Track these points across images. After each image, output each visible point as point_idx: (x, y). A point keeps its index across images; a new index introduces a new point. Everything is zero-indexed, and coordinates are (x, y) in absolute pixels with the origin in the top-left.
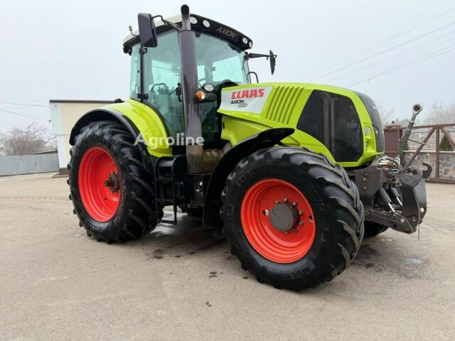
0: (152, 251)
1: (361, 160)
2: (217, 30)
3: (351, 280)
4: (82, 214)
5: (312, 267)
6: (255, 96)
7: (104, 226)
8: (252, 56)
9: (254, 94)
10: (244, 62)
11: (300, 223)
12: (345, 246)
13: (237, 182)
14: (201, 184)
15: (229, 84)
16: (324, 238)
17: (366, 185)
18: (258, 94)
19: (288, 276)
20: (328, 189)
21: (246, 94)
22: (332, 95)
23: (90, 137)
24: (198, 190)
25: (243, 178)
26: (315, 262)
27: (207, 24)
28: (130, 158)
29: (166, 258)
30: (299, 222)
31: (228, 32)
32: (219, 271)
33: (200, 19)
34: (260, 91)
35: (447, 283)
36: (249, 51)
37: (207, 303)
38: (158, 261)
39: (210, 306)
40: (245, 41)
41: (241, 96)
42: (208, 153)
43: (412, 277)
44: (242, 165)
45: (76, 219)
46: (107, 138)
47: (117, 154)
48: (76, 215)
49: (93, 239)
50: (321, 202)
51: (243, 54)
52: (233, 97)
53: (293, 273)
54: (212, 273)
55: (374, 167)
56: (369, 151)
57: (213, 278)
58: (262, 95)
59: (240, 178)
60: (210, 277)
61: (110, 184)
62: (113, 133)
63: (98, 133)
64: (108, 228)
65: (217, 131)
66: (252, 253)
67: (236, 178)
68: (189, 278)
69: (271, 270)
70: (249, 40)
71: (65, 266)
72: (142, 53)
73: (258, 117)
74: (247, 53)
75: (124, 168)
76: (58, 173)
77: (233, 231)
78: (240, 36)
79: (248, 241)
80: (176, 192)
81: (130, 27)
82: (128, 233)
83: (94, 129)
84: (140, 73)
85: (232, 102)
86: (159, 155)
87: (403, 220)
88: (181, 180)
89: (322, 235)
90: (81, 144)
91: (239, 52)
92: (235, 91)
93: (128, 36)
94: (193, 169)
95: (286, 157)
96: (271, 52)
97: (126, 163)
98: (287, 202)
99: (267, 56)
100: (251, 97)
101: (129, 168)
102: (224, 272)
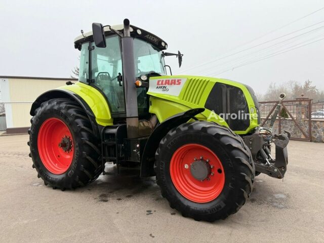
0: (98, 195)
1: (248, 130)
2: (146, 37)
3: (244, 212)
4: (40, 168)
5: (223, 205)
6: (175, 84)
7: (59, 177)
8: (167, 54)
9: (173, 82)
10: (161, 58)
11: (212, 174)
12: (245, 191)
13: (167, 146)
14: (138, 146)
15: (154, 74)
16: (231, 185)
17: (251, 147)
18: (177, 83)
19: (206, 212)
20: (234, 152)
21: (168, 82)
22: (228, 86)
23: (49, 110)
24: (135, 150)
25: (171, 143)
26: (225, 202)
27: (139, 32)
28: (82, 127)
29: (111, 201)
30: (210, 173)
31: (152, 38)
32: (153, 209)
33: (135, 29)
34: (178, 81)
35: (304, 210)
36: (165, 51)
37: (151, 235)
38: (105, 203)
39: (153, 237)
40: (163, 44)
41: (164, 83)
42: (141, 124)
43: (282, 208)
44: (171, 133)
45: (35, 172)
46: (63, 111)
47: (72, 124)
48: (35, 169)
49: (49, 187)
50: (229, 161)
51: (161, 52)
52: (158, 84)
53: (209, 210)
54: (148, 211)
55: (257, 135)
56: (253, 124)
57: (149, 215)
58: (179, 84)
59: (170, 143)
60: (148, 214)
61: (64, 145)
62: (69, 108)
63: (56, 108)
64: (63, 178)
65: (146, 107)
66: (178, 196)
67: (167, 143)
68: (132, 217)
69: (193, 208)
70: (166, 44)
71: (32, 210)
72: (90, 49)
73: (177, 98)
74: (163, 52)
75: (77, 134)
76: (5, 132)
77: (164, 180)
78: (160, 41)
79: (175, 188)
80: (119, 152)
81: (82, 31)
82: (80, 182)
83: (53, 104)
84: (88, 64)
85: (157, 87)
86: (105, 125)
87: (276, 170)
88: (122, 143)
89: (230, 183)
90: (41, 115)
91: (159, 51)
92: (159, 80)
93: (79, 36)
94: (131, 135)
95: (204, 129)
96: (179, 52)
97: (79, 130)
98: (202, 160)
99: (177, 55)
100: (171, 84)
101: (81, 134)
102: (156, 210)
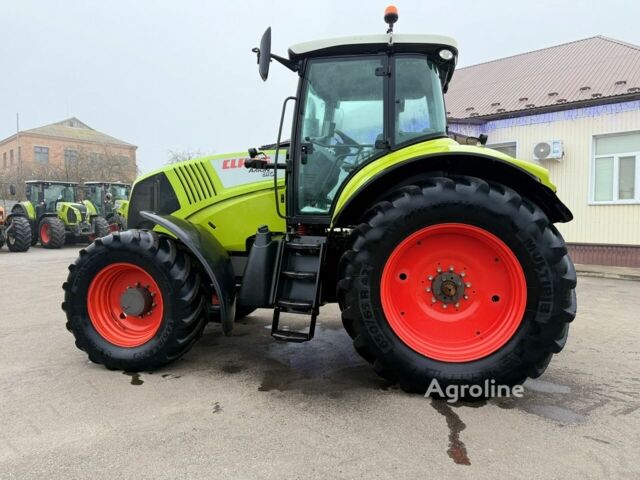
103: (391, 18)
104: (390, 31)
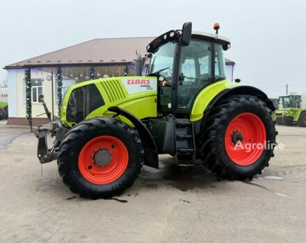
40: (165, 37)
103: (217, 28)
104: (217, 33)
